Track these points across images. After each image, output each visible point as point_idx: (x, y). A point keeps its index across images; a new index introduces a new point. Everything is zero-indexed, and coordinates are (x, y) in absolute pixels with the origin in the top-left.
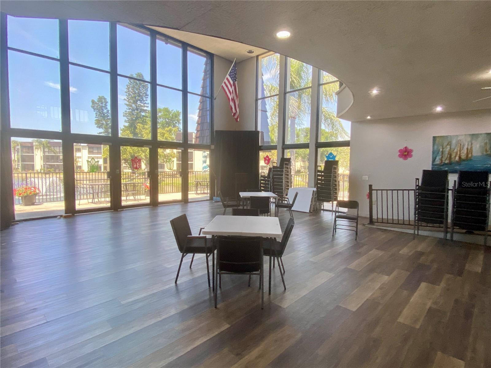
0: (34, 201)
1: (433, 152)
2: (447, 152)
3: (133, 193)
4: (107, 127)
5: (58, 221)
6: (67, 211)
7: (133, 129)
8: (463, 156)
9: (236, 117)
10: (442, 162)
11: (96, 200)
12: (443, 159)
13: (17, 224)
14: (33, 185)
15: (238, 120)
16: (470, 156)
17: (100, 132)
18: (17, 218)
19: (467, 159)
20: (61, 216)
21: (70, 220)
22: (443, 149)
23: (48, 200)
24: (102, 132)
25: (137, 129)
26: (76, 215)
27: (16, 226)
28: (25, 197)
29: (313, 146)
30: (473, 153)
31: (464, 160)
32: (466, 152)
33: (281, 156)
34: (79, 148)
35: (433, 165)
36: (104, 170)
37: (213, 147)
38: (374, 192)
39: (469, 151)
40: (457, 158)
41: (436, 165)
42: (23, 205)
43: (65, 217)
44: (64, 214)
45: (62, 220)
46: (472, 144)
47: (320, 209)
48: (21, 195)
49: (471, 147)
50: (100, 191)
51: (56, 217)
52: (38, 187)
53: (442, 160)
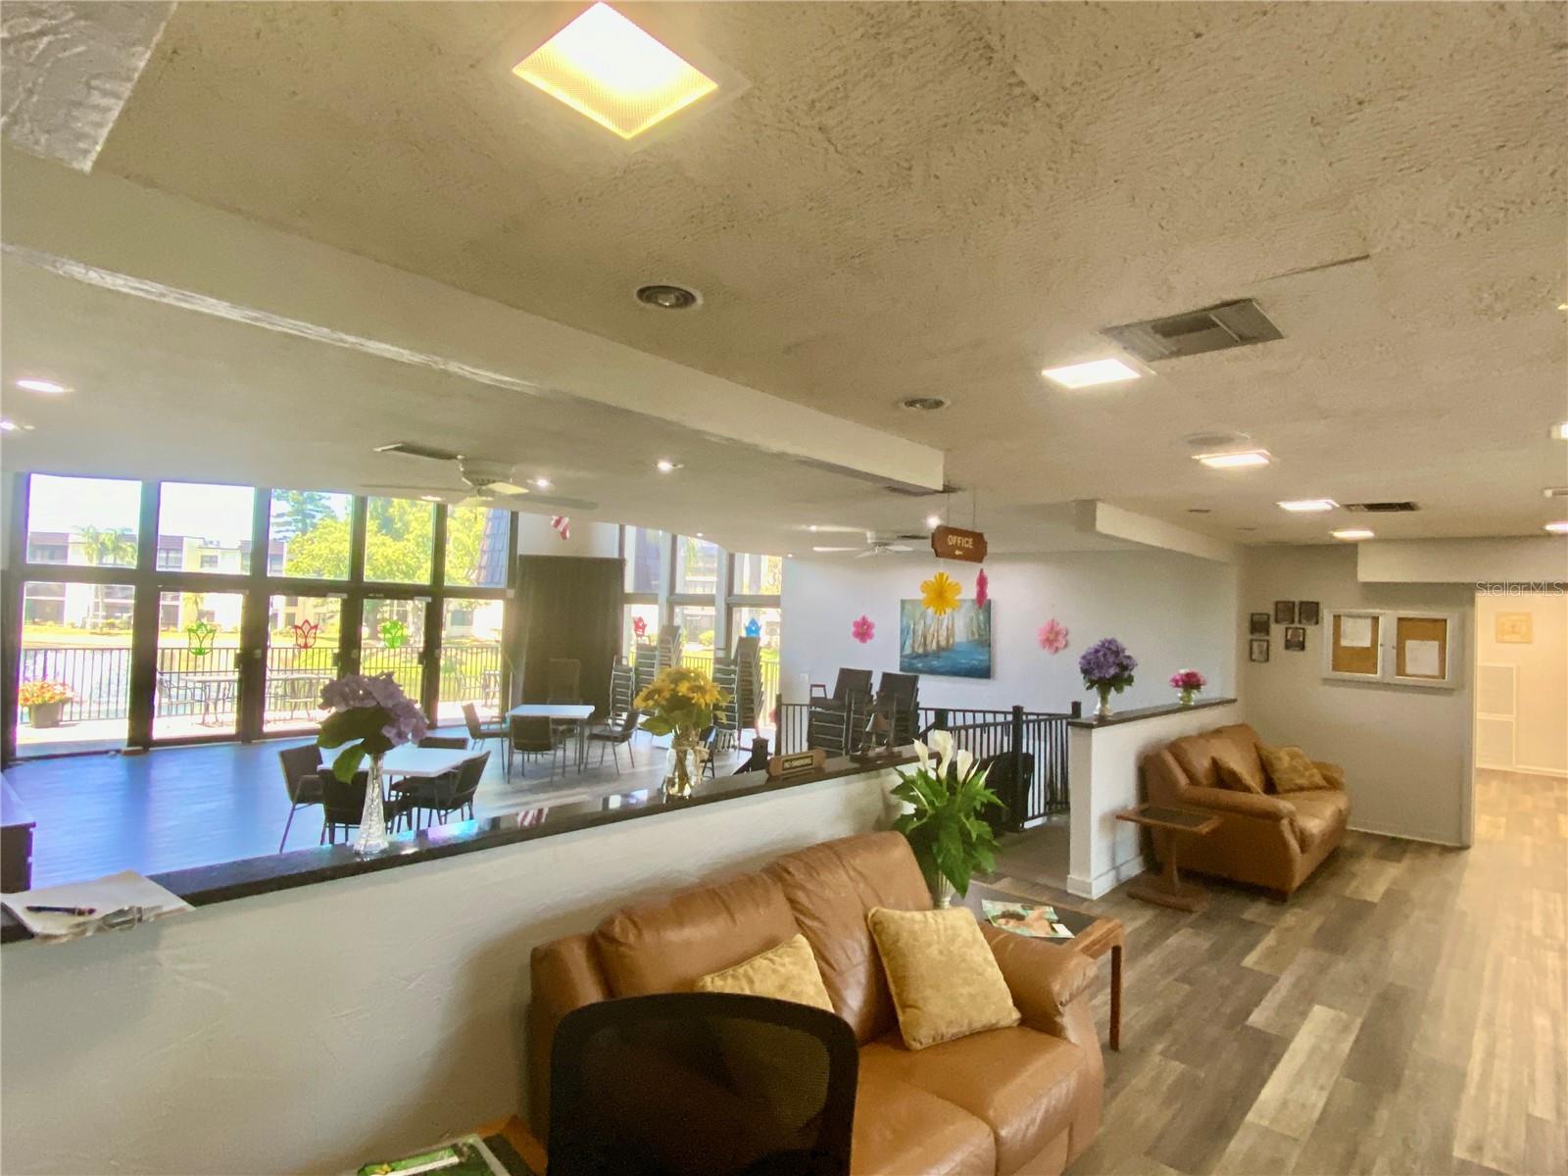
0: (59, 718)
1: (902, 631)
2: (920, 633)
3: (306, 703)
4: (301, 498)
5: (110, 761)
6: (132, 742)
7: (382, 506)
8: (943, 643)
9: (561, 528)
10: (913, 651)
11: (210, 718)
12: (916, 646)
13: (20, 765)
14: (60, 679)
15: (568, 534)
16: (951, 641)
17: (279, 512)
18: (19, 754)
19: (947, 649)
20: (118, 751)
21: (137, 758)
22: (914, 625)
23: (94, 715)
24: (286, 512)
25: (392, 507)
26: (154, 751)
27: (19, 767)
28: (39, 707)
29: (721, 603)
30: (956, 636)
31: (943, 649)
32: (945, 634)
33: (665, 622)
34: (211, 557)
35: (902, 656)
36: (286, 627)
37: (511, 593)
38: (784, 709)
39: (950, 633)
40: (934, 644)
41: (906, 656)
42: (32, 726)
43: (127, 753)
44: (124, 748)
45: (120, 760)
46: (953, 619)
47: (726, 745)
48: (29, 703)
49: (953, 626)
50: (221, 696)
51: (106, 752)
52: (70, 685)
53: (913, 648)
